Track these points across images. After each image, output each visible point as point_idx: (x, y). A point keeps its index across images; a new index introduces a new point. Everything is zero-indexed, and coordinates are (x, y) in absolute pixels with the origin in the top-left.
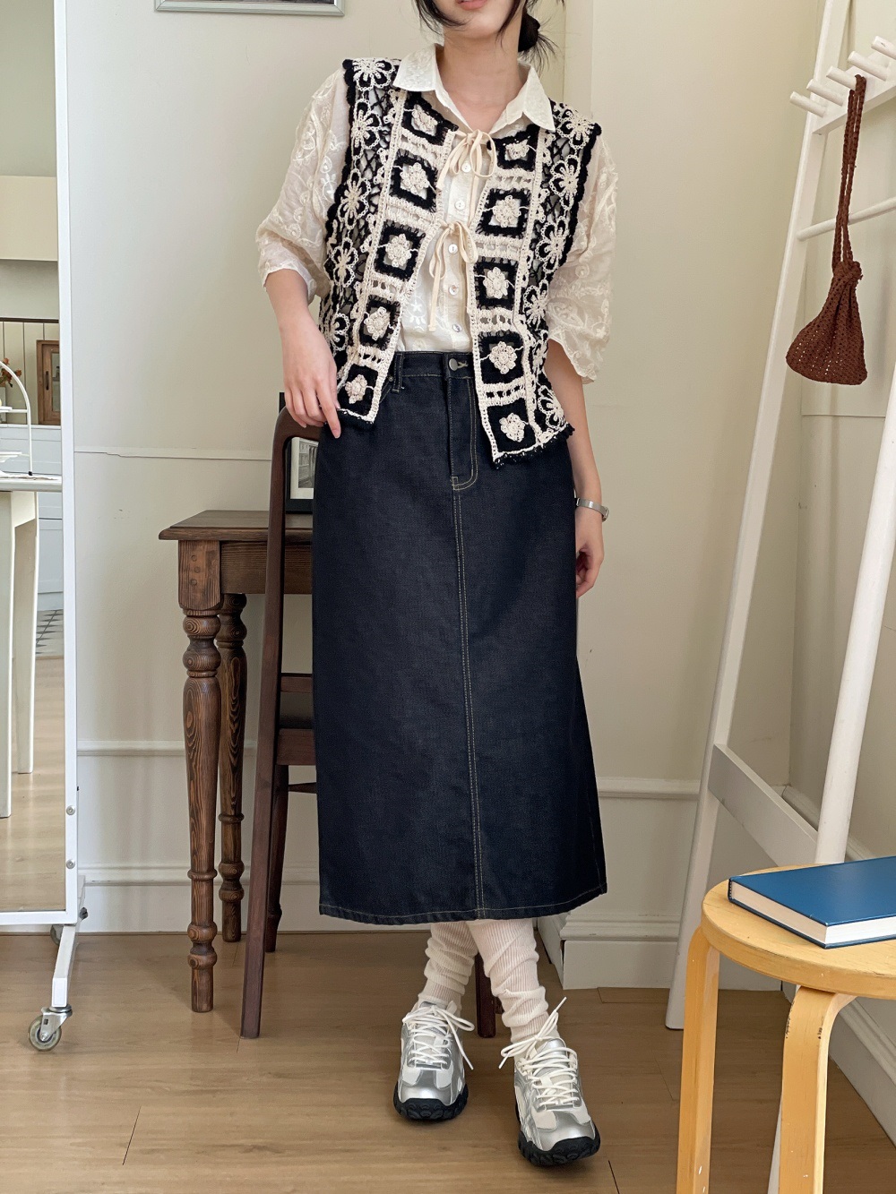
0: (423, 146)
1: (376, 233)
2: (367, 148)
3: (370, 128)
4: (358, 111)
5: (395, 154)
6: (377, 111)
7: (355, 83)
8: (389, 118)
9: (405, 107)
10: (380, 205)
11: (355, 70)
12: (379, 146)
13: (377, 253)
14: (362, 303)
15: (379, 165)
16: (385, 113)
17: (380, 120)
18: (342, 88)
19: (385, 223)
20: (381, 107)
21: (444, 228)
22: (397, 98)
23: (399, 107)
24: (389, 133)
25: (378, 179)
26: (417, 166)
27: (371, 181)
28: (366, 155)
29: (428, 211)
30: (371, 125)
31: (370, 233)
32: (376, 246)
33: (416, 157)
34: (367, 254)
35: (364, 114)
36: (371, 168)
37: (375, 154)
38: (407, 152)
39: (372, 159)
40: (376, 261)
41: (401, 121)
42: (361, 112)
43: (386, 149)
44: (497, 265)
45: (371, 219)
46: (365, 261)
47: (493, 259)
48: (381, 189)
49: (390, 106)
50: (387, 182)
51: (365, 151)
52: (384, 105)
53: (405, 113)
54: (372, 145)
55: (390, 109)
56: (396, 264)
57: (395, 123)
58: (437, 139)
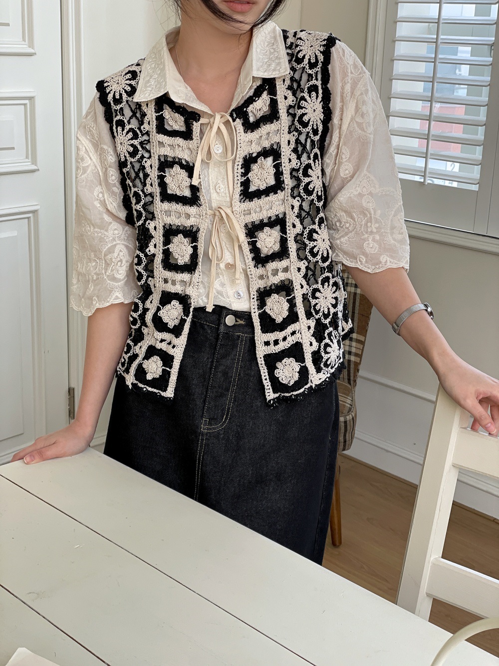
0: (178, 145)
1: (158, 237)
2: (133, 160)
3: (132, 142)
4: (117, 128)
5: (157, 161)
6: (134, 124)
7: (110, 103)
8: (146, 127)
9: (156, 112)
10: (155, 212)
11: (107, 91)
12: (143, 157)
13: (163, 253)
14: (156, 297)
15: (146, 176)
16: (141, 123)
17: (138, 132)
19: (164, 227)
20: (137, 118)
22: (147, 105)
23: (151, 114)
24: (149, 141)
25: (148, 189)
26: (177, 168)
27: (143, 191)
28: (133, 167)
29: (195, 207)
30: (132, 139)
31: (153, 237)
32: (161, 248)
33: (174, 158)
34: (154, 255)
35: (123, 130)
36: (140, 178)
37: (141, 165)
38: (166, 156)
39: (139, 170)
40: (163, 261)
41: (155, 126)
42: (120, 129)
43: (149, 158)
44: (266, 225)
45: (151, 225)
46: (152, 261)
47: (262, 221)
48: (153, 197)
49: (144, 115)
50: (157, 190)
51: (131, 163)
52: (138, 115)
53: (158, 118)
54: (137, 157)
55: (144, 118)
56: (181, 262)
57: (151, 131)
58: (188, 134)
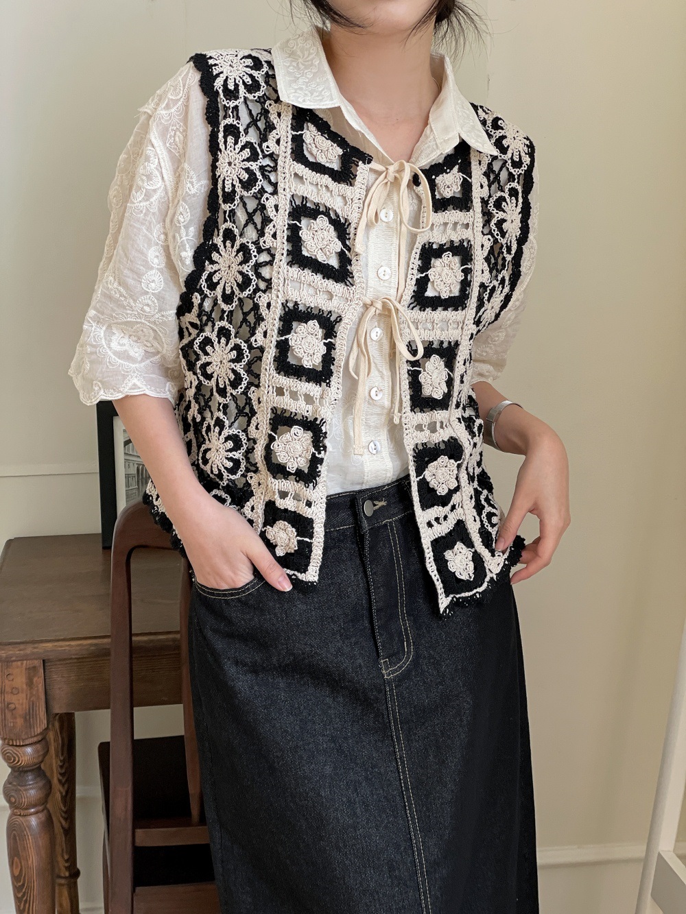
2: (245, 193)
4: (225, 137)
5: (288, 202)
7: (217, 92)
11: (215, 73)
14: (263, 418)
16: (264, 138)
18: (198, 101)
20: (258, 128)
21: (366, 307)
22: (279, 115)
23: (284, 129)
28: (244, 204)
29: (343, 285)
30: (247, 159)
31: (263, 320)
39: (254, 210)
43: (272, 194)
44: (437, 351)
47: (430, 344)
49: (271, 127)
51: (242, 198)
54: (253, 191)
55: (270, 132)
56: (307, 364)
57: (282, 154)
58: (344, 175)
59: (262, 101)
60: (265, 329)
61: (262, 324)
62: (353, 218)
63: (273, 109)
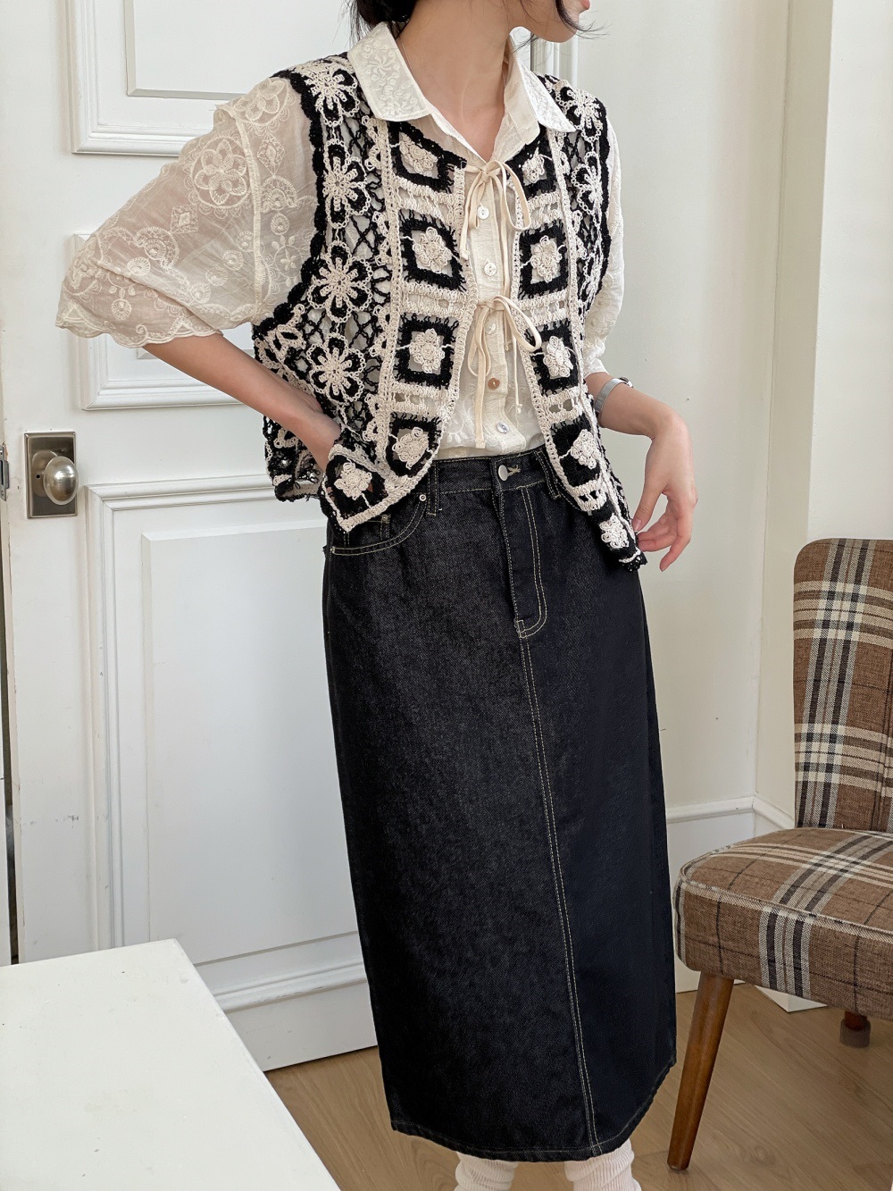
0: (428, 198)
2: (355, 212)
3: (356, 184)
4: (331, 157)
5: (397, 218)
6: (356, 155)
7: (318, 114)
8: (373, 162)
9: (391, 143)
10: (392, 294)
11: (314, 94)
12: (372, 209)
13: (397, 356)
14: (381, 422)
15: (379, 238)
16: (365, 156)
19: (403, 317)
20: (359, 145)
22: (376, 130)
23: (382, 143)
24: (380, 186)
25: (382, 258)
26: (430, 232)
27: (371, 260)
28: (356, 224)
29: (457, 292)
30: (355, 180)
31: (381, 331)
34: (381, 358)
35: (342, 163)
37: (370, 222)
38: (412, 212)
39: (367, 230)
41: (389, 164)
42: (337, 160)
43: (382, 212)
44: (553, 333)
45: (381, 313)
48: (389, 272)
49: (370, 143)
50: (397, 261)
52: (361, 142)
53: (392, 151)
54: (363, 209)
55: (370, 148)
56: (428, 370)
57: (384, 170)
58: (441, 183)
59: (358, 117)
60: (384, 340)
61: (381, 335)
62: (455, 226)
63: (369, 124)
